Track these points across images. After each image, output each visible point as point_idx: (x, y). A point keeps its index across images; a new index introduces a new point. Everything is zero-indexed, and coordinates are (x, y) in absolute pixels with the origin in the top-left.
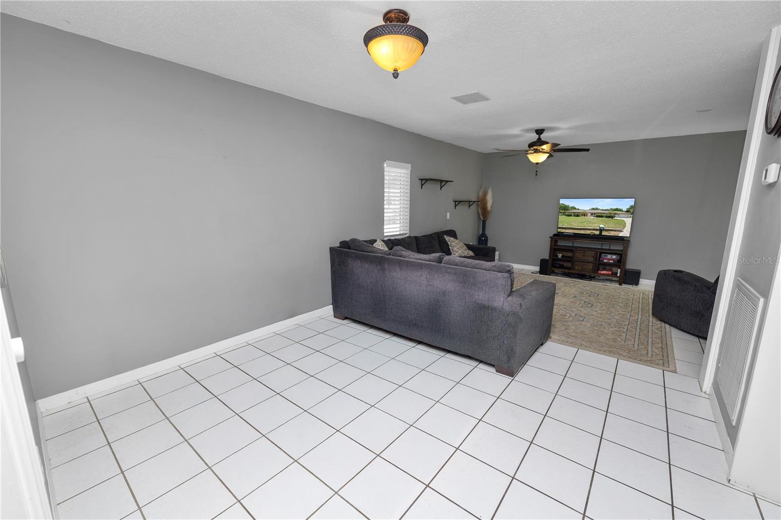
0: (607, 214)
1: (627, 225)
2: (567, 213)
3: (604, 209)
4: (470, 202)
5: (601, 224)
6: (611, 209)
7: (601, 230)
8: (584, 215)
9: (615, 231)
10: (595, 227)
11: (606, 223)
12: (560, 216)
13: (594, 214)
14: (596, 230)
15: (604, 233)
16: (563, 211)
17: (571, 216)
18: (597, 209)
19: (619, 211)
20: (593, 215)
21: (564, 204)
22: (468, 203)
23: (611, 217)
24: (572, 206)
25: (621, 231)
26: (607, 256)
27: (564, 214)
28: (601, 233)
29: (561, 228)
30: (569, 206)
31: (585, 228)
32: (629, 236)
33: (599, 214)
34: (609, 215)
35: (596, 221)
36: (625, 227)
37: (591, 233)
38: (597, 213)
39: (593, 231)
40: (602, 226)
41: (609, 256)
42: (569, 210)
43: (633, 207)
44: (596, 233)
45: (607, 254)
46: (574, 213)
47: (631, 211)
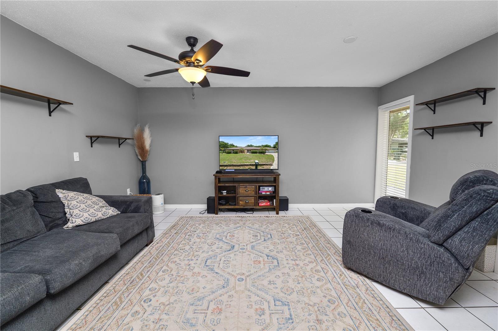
0: (260, 150)
1: (275, 159)
2: (227, 151)
3: (257, 146)
4: (119, 139)
5: (256, 159)
6: (262, 145)
7: (256, 165)
8: (242, 152)
9: (267, 165)
10: (251, 163)
11: (259, 158)
12: (221, 154)
13: (250, 151)
14: (252, 165)
15: (259, 168)
16: (223, 149)
17: (230, 153)
18: (251, 146)
19: (268, 147)
20: (249, 152)
21: (224, 142)
22: (117, 139)
23: (263, 152)
24: (231, 144)
25: (271, 165)
26: (264, 189)
27: (224, 151)
28: (256, 168)
29: (223, 165)
30: (228, 144)
31: (243, 164)
32: (277, 168)
33: (254, 151)
34: (262, 151)
35: (251, 157)
36: (274, 161)
37: (249, 168)
38: (252, 150)
39: (251, 167)
40: (257, 161)
41: (266, 189)
42: (229, 148)
43: (277, 143)
44: (252, 168)
45: (264, 187)
46: (233, 150)
47: (276, 147)
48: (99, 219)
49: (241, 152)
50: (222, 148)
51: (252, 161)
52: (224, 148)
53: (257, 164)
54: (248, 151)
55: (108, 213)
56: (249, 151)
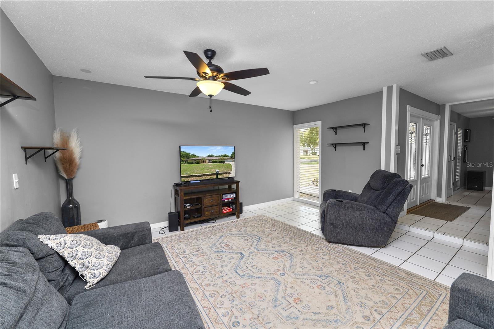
0: (219, 159)
1: (233, 168)
2: (188, 161)
3: (217, 155)
5: (217, 168)
6: (222, 155)
7: (217, 174)
8: (204, 162)
9: (226, 173)
10: (213, 172)
11: (220, 167)
12: (182, 165)
13: (211, 160)
14: (214, 174)
15: (220, 177)
16: (184, 159)
17: (192, 163)
18: (212, 156)
19: (226, 156)
20: (210, 162)
21: (185, 152)
22: (43, 152)
23: (222, 162)
24: (193, 154)
25: (230, 173)
26: (227, 196)
27: (186, 162)
28: (217, 177)
29: (185, 176)
30: (190, 154)
31: (205, 174)
32: (234, 176)
33: (215, 160)
34: (221, 161)
35: (212, 167)
36: (232, 169)
37: (211, 177)
38: (213, 159)
39: (212, 176)
40: (217, 170)
42: (190, 158)
43: (234, 153)
44: (214, 177)
46: (195, 161)
47: (233, 157)
49: (203, 161)
50: (184, 158)
51: (213, 170)
53: (217, 173)
54: (209, 161)
56: (210, 161)
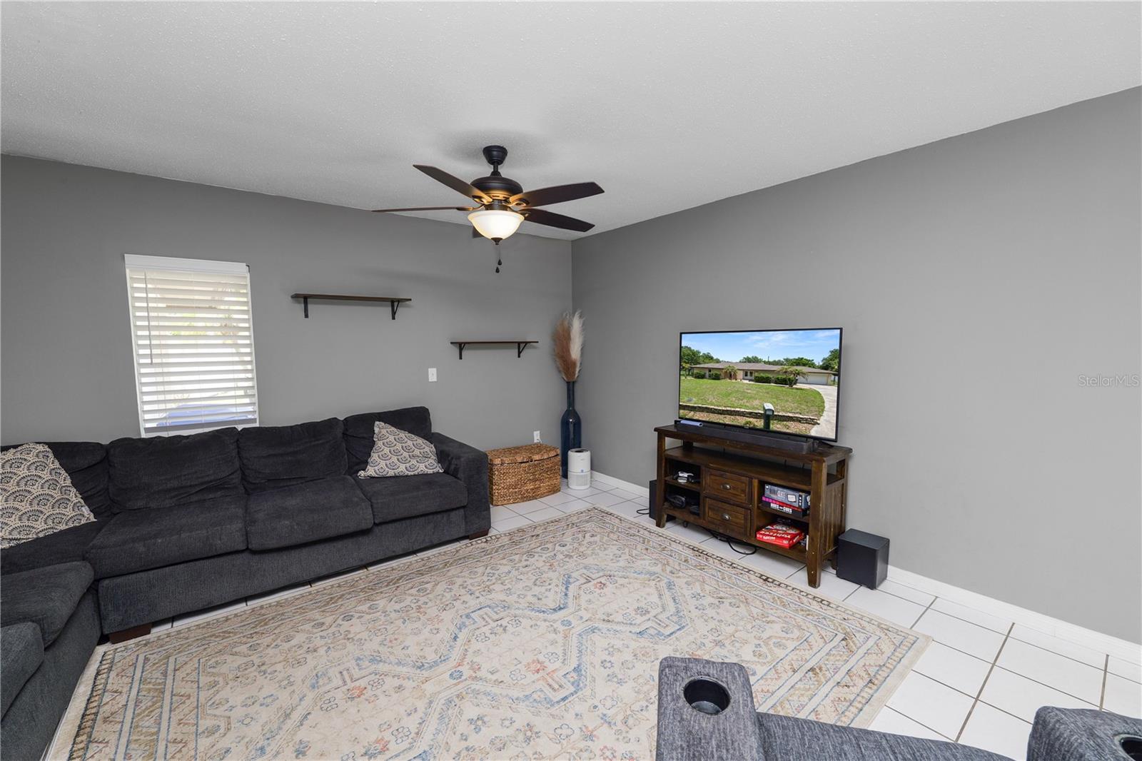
0: (778, 372)
1: (827, 405)
2: (695, 371)
3: (771, 360)
4: (519, 343)
5: (766, 400)
6: (787, 360)
7: (768, 417)
8: (730, 377)
9: (799, 420)
10: (754, 408)
11: (777, 398)
12: (683, 378)
13: (751, 373)
14: (756, 416)
15: (776, 426)
16: (687, 366)
17: (702, 377)
18: (755, 360)
19: (804, 365)
20: (749, 377)
22: (517, 344)
23: (787, 381)
24: (706, 352)
25: (813, 423)
27: (691, 372)
28: (767, 424)
29: (686, 406)
30: (699, 352)
31: (732, 409)
32: (834, 437)
33: (762, 375)
34: (784, 377)
35: (754, 392)
36: (823, 411)
37: (747, 423)
38: (757, 371)
39: (751, 420)
40: (769, 406)
41: (781, 494)
42: (700, 364)
43: (837, 355)
44: (756, 424)
45: (776, 488)
46: (710, 371)
47: (834, 367)
48: (401, 474)
49: (729, 375)
50: (686, 363)
51: (756, 403)
52: (691, 363)
53: (768, 413)
54: (746, 375)
55: (416, 468)
56: (749, 374)
